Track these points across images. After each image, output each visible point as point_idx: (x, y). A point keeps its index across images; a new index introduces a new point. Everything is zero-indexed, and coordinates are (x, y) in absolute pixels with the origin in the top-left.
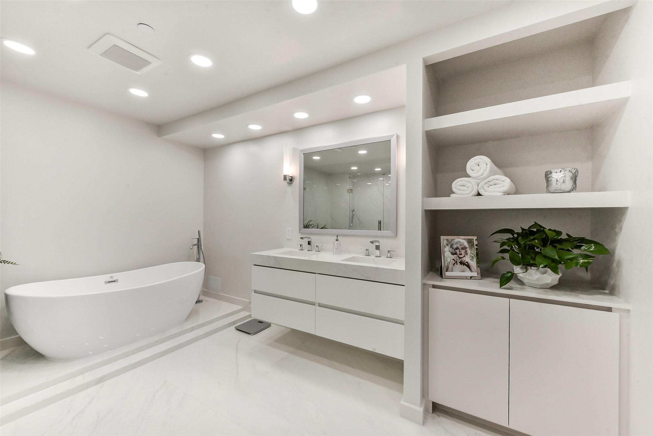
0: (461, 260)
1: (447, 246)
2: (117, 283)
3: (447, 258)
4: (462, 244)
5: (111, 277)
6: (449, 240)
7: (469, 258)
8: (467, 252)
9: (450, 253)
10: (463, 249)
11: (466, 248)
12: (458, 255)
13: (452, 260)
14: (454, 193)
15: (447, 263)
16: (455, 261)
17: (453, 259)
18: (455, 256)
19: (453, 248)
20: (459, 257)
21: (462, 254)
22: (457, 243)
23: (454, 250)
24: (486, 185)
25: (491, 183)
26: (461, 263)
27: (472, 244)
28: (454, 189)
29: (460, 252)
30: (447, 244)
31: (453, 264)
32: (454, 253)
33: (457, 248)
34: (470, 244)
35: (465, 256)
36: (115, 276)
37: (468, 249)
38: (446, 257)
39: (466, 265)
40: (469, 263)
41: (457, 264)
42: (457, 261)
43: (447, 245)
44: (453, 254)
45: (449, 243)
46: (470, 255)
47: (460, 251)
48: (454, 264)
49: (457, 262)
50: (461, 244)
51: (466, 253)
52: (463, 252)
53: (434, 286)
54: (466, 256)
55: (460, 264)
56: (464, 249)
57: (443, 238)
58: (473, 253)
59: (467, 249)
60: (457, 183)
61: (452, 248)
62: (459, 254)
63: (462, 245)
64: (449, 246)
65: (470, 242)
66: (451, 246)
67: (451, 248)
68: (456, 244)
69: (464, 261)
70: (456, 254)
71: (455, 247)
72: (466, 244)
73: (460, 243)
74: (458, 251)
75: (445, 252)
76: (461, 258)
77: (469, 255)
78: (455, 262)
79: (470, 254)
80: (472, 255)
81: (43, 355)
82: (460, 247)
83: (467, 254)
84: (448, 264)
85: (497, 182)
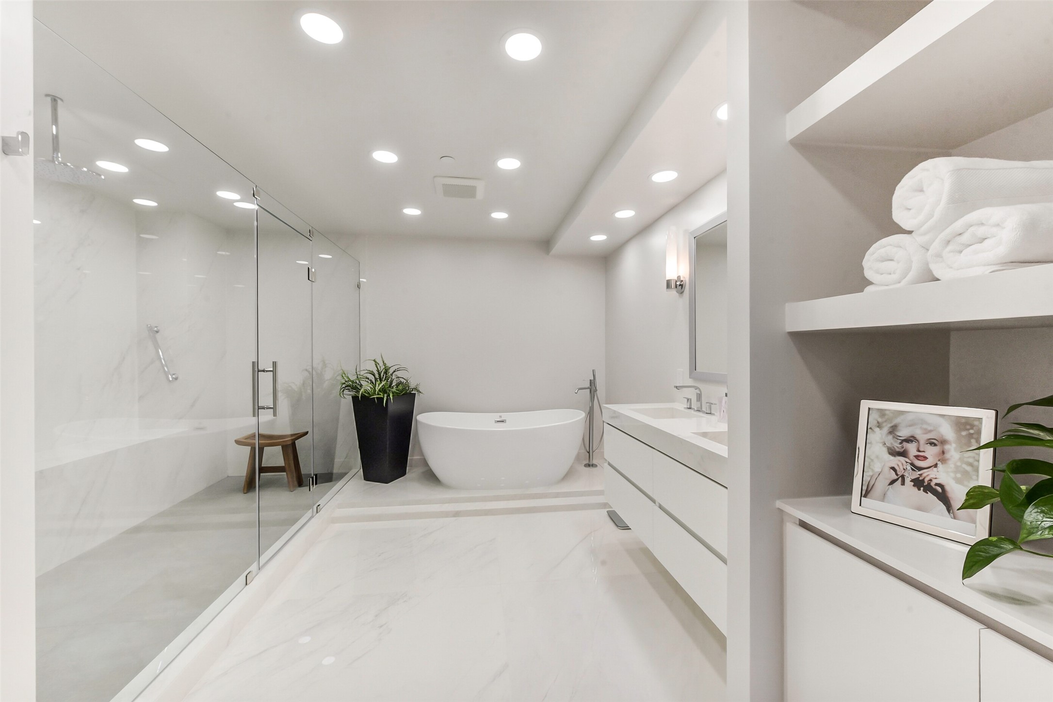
0: (921, 475)
1: (877, 430)
2: (505, 424)
3: (872, 460)
4: (929, 428)
5: (500, 417)
6: (887, 412)
7: (952, 475)
8: (947, 456)
9: (885, 450)
10: (932, 444)
11: (943, 442)
12: (912, 457)
13: (887, 469)
14: (870, 283)
15: (871, 473)
16: (897, 474)
17: (893, 469)
18: (899, 461)
19: (896, 437)
20: (912, 464)
21: (925, 458)
22: (912, 425)
23: (901, 443)
24: (950, 247)
25: (965, 238)
26: (918, 483)
27: (972, 431)
28: (868, 274)
29: (919, 451)
30: (878, 422)
31: (889, 481)
32: (898, 450)
33: (910, 440)
34: (964, 433)
35: (936, 466)
36: (505, 416)
37: (954, 445)
38: (869, 458)
39: (935, 493)
40: (947, 488)
41: (903, 483)
42: (906, 474)
43: (879, 426)
44: (893, 453)
45: (886, 421)
46: (957, 467)
47: (921, 449)
48: (893, 482)
49: (903, 477)
50: (925, 429)
51: (942, 457)
52: (931, 452)
53: (804, 525)
54: (940, 464)
55: (914, 486)
56: (935, 445)
57: (865, 405)
58: (971, 460)
59: (947, 447)
60: (874, 254)
61: (894, 437)
62: (917, 457)
63: (930, 431)
64: (886, 430)
65: (967, 427)
66: (893, 430)
67: (890, 437)
68: (910, 426)
69: (931, 480)
70: (903, 454)
71: (904, 433)
72: (947, 431)
73: (925, 426)
74: (912, 448)
75: (871, 443)
76: (920, 469)
77: (952, 466)
78: (896, 477)
79: (959, 464)
80: (964, 466)
81: (440, 479)
82: (922, 438)
83: (943, 461)
84: (872, 477)
85: (981, 231)
